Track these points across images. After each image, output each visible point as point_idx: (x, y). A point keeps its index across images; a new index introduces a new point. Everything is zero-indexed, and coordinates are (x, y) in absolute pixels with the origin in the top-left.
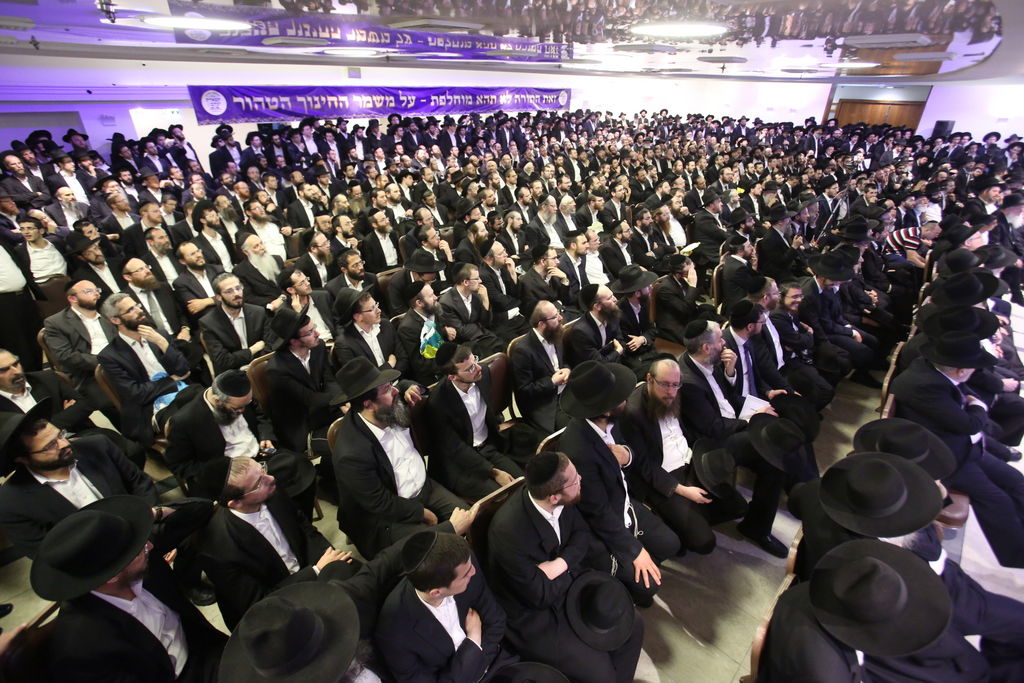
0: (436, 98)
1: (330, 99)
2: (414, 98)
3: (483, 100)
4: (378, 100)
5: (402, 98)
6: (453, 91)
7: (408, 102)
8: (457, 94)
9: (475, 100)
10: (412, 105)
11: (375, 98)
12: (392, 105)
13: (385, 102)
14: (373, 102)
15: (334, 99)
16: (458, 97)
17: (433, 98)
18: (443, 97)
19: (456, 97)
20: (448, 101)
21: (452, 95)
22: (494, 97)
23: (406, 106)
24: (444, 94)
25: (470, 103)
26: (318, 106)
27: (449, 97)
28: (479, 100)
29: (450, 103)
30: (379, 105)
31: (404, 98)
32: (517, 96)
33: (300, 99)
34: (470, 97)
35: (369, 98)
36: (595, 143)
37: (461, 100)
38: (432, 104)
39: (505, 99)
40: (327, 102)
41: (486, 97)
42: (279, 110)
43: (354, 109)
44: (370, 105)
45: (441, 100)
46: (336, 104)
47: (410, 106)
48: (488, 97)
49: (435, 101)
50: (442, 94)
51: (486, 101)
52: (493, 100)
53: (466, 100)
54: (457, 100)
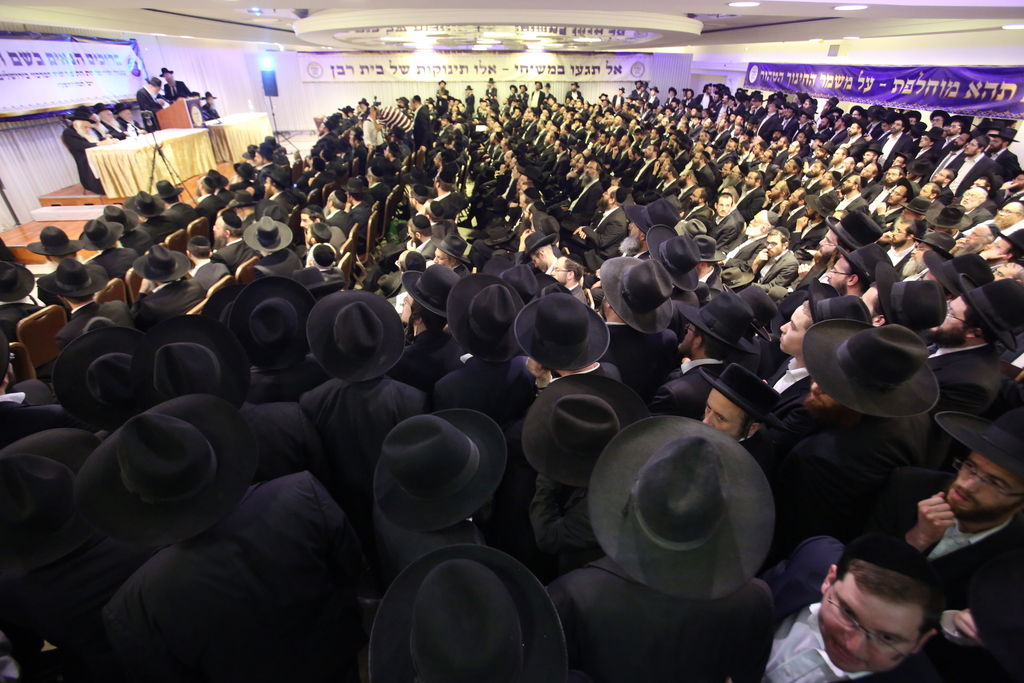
0: (901, 82)
2: (872, 80)
3: (981, 91)
6: (930, 72)
7: (865, 86)
8: (934, 78)
9: (964, 88)
10: (868, 89)
12: (849, 87)
13: (841, 82)
14: (835, 82)
15: (807, 77)
16: (936, 83)
17: (897, 82)
18: (911, 82)
19: (931, 83)
20: (916, 88)
21: (927, 80)
22: (1013, 87)
23: (862, 89)
24: (915, 76)
25: (953, 94)
27: (921, 82)
28: (974, 90)
29: (917, 92)
31: (860, 79)
34: (957, 85)
37: (939, 88)
38: (894, 90)
41: (993, 86)
42: (776, 82)
44: (830, 85)
45: (906, 87)
47: (866, 90)
48: (994, 86)
49: (899, 86)
50: (911, 78)
51: (989, 91)
52: (1008, 93)
53: (947, 87)
54: (932, 88)
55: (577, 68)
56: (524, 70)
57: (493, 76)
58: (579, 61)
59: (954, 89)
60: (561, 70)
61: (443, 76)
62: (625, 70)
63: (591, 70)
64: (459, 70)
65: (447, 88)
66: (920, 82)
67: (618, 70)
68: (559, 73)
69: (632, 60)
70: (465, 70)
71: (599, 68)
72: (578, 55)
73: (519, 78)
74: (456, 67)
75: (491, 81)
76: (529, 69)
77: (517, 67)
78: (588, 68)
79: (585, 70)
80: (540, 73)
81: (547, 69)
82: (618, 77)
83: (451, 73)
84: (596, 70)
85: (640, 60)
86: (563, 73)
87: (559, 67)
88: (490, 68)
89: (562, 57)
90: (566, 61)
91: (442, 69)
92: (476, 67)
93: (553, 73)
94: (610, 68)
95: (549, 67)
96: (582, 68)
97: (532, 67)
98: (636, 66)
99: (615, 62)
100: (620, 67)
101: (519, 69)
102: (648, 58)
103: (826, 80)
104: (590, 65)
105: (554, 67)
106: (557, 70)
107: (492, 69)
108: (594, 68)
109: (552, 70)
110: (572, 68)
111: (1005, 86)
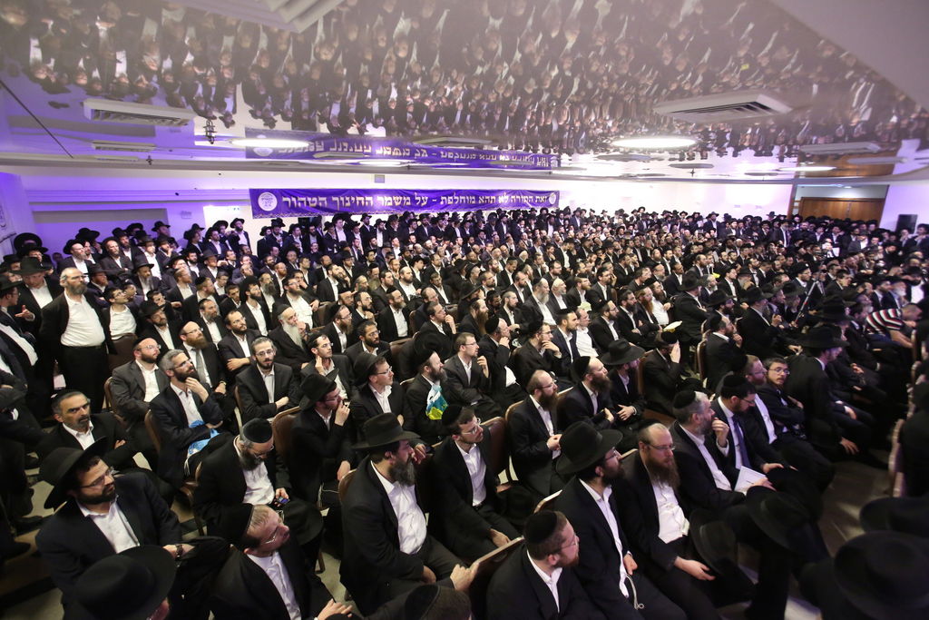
0: (445, 198)
1: (358, 199)
2: (427, 198)
3: (484, 199)
4: (397, 200)
5: (417, 198)
6: (459, 192)
7: (422, 201)
8: (463, 195)
9: (477, 199)
10: (425, 203)
11: (394, 198)
12: (409, 203)
13: (403, 201)
14: (393, 201)
15: (362, 199)
16: (464, 198)
17: (442, 198)
18: (451, 198)
19: (461, 198)
20: (455, 200)
21: (459, 196)
22: (493, 197)
23: (420, 204)
25: (474, 202)
26: (348, 204)
27: (457, 198)
28: (481, 200)
29: (457, 202)
30: (397, 204)
31: (419, 198)
32: (513, 197)
33: (334, 199)
34: (474, 198)
35: (390, 198)
36: (581, 235)
37: (466, 200)
38: (442, 203)
39: (503, 199)
40: (356, 201)
41: (487, 197)
42: (317, 207)
43: (377, 206)
44: (390, 204)
45: (449, 200)
46: (363, 203)
47: (423, 204)
49: (444, 201)
50: (450, 196)
51: (487, 200)
53: (470, 199)
54: (462, 200)
66: (455, 198)
111: (492, 198)
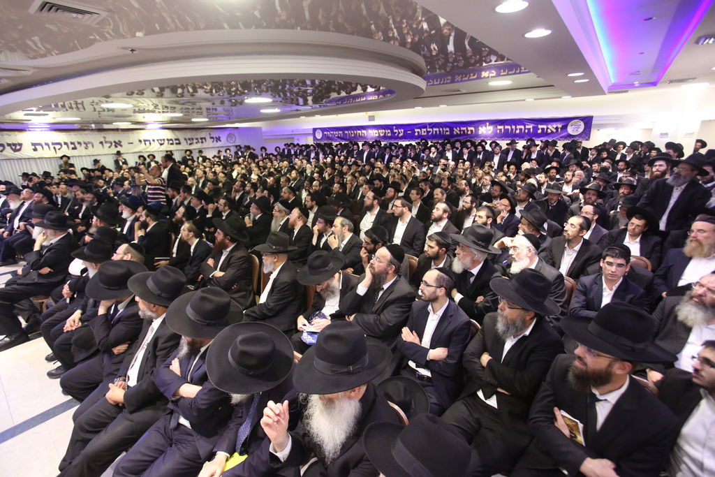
0: (419, 130)
1: (358, 132)
2: (402, 130)
3: (460, 131)
4: (382, 132)
5: (395, 131)
6: (432, 125)
7: (399, 133)
8: (435, 128)
9: (452, 131)
10: (401, 134)
11: (380, 131)
12: (389, 135)
13: (385, 133)
14: (379, 133)
15: (360, 132)
16: (437, 129)
17: (416, 130)
18: (425, 130)
20: (428, 132)
22: (473, 129)
23: (397, 136)
24: (425, 127)
25: (448, 134)
26: (353, 135)
27: (431, 130)
28: (456, 131)
29: (430, 133)
30: (382, 135)
31: (396, 131)
32: (499, 127)
33: (346, 132)
34: (448, 129)
35: (377, 131)
38: (416, 134)
39: (485, 130)
41: (463, 129)
42: (339, 138)
43: (369, 136)
44: (377, 135)
45: (423, 131)
46: (361, 134)
48: (465, 129)
49: (418, 132)
50: (423, 128)
51: (464, 131)
52: (472, 131)
53: (443, 131)
54: (436, 131)
55: (189, 139)
56: (148, 143)
57: (119, 148)
58: (189, 135)
59: (447, 131)
60: (178, 142)
61: (65, 151)
62: (223, 139)
63: (200, 141)
64: (84, 145)
65: (71, 161)
66: (429, 130)
67: (218, 139)
68: (177, 144)
69: (227, 133)
70: (90, 146)
71: (205, 139)
72: (187, 131)
73: (146, 149)
74: (79, 143)
75: (119, 153)
76: (152, 142)
77: (140, 141)
78: (197, 139)
79: (195, 141)
80: (161, 144)
81: (166, 142)
82: (219, 144)
83: (75, 148)
84: (204, 140)
85: (232, 132)
86: (179, 143)
87: (176, 140)
88: (115, 142)
89: (177, 132)
90: (180, 135)
91: (65, 147)
92: (101, 143)
93: (172, 144)
94: (211, 138)
95: (168, 140)
96: (193, 139)
97: (154, 140)
98: (229, 136)
99: (215, 134)
100: (220, 137)
101: (143, 142)
102: (236, 131)
103: (373, 133)
104: (198, 137)
105: (171, 140)
106: (175, 142)
107: (118, 144)
108: (202, 139)
109: (171, 142)
110: (185, 139)
111: (469, 129)
